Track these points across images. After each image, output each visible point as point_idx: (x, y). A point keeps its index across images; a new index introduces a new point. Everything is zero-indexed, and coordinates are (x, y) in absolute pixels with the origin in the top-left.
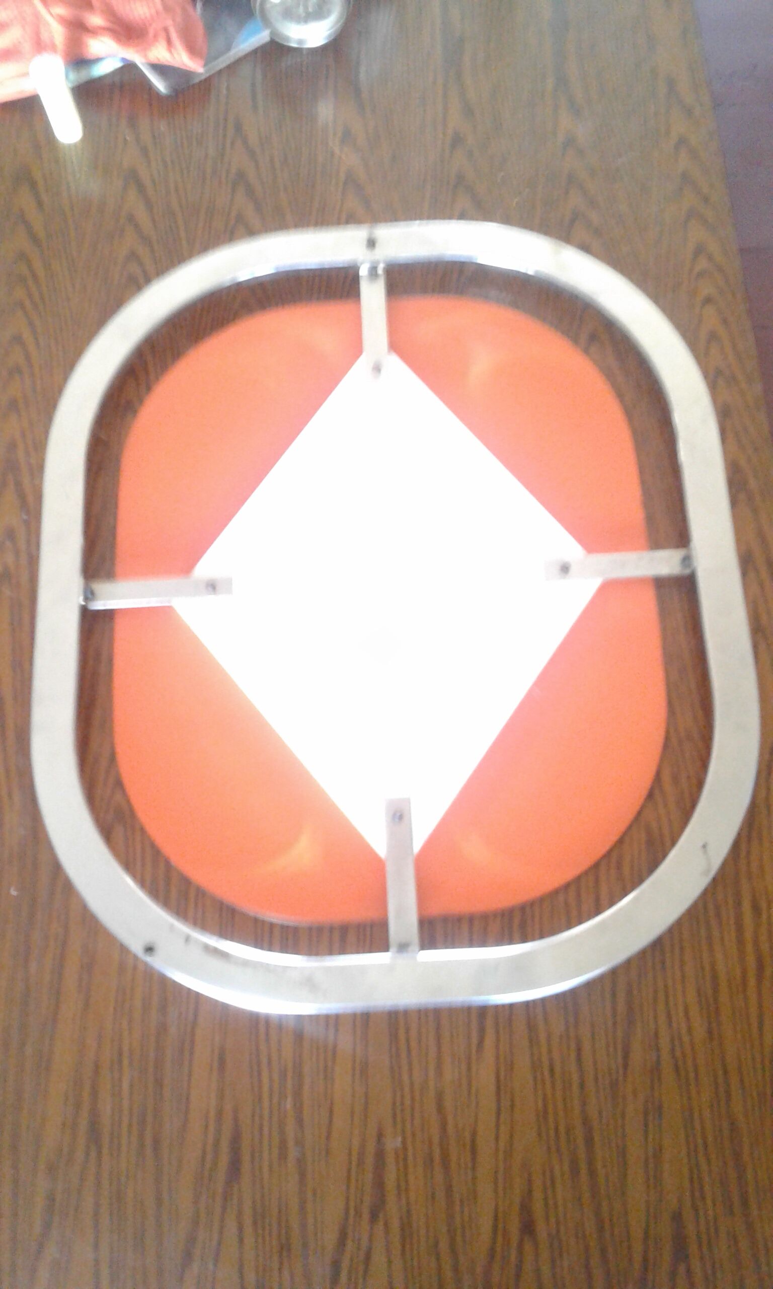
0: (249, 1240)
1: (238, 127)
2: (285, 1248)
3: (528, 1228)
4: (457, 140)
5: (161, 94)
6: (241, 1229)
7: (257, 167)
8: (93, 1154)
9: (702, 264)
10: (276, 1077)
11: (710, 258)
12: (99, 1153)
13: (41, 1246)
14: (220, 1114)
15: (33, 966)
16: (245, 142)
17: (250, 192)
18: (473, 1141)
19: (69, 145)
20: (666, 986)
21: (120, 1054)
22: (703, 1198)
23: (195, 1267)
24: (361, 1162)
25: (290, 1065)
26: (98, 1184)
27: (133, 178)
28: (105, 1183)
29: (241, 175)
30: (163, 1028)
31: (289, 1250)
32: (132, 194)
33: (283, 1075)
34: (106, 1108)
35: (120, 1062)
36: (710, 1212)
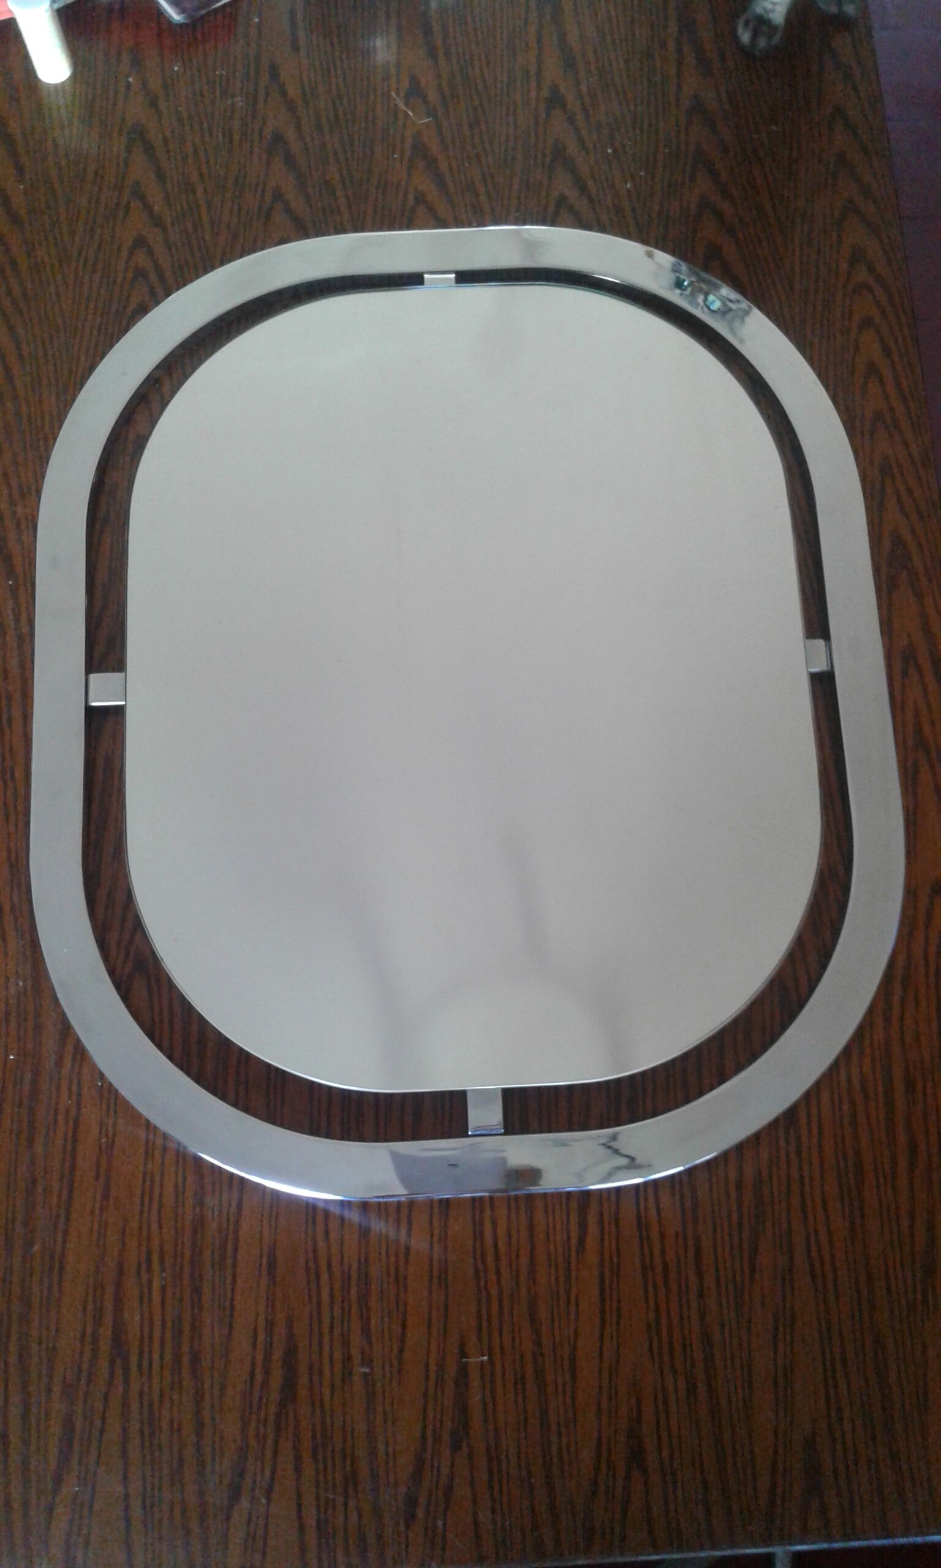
0: (308, 1470)
1: (274, 70)
2: (351, 1480)
3: (636, 1456)
4: (555, 100)
5: (174, 22)
6: (298, 1458)
7: (299, 127)
8: (119, 1371)
9: (862, 275)
10: (338, 1285)
11: (871, 269)
12: (126, 1370)
13: (58, 1481)
14: (270, 1325)
15: (39, 1149)
16: (284, 93)
17: (290, 161)
18: (573, 1360)
19: (56, 86)
20: (802, 1177)
21: (149, 1253)
22: (841, 1419)
23: (245, 1503)
24: (440, 1381)
25: (355, 1267)
26: (125, 1405)
27: (138, 136)
28: (135, 1406)
29: (278, 138)
30: (200, 1223)
31: (356, 1484)
32: (139, 157)
33: (347, 1278)
34: (133, 1319)
35: (149, 1261)
36: (849, 1436)
